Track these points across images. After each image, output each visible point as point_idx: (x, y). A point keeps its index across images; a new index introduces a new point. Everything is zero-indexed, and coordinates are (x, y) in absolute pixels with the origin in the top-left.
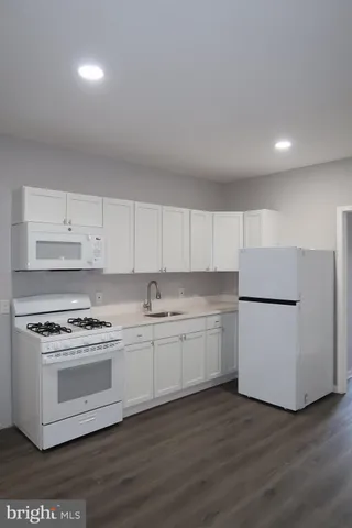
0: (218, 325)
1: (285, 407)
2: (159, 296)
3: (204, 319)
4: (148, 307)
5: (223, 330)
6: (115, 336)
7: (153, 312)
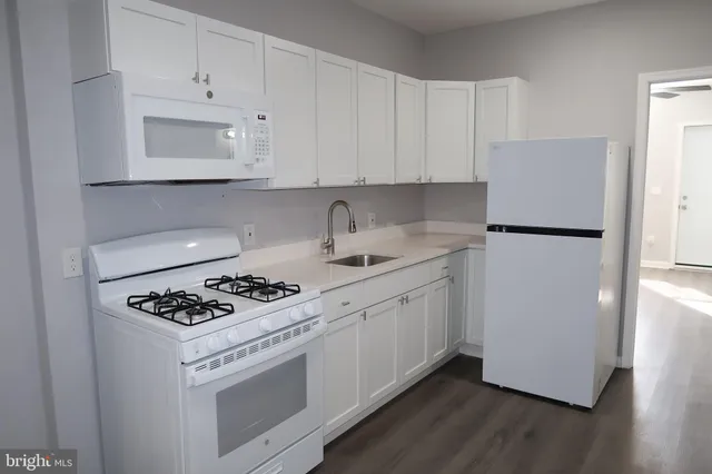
0: (445, 272)
1: (571, 403)
2: (352, 228)
3: (427, 265)
4: (330, 247)
5: (452, 280)
6: (310, 309)
7: (338, 256)
